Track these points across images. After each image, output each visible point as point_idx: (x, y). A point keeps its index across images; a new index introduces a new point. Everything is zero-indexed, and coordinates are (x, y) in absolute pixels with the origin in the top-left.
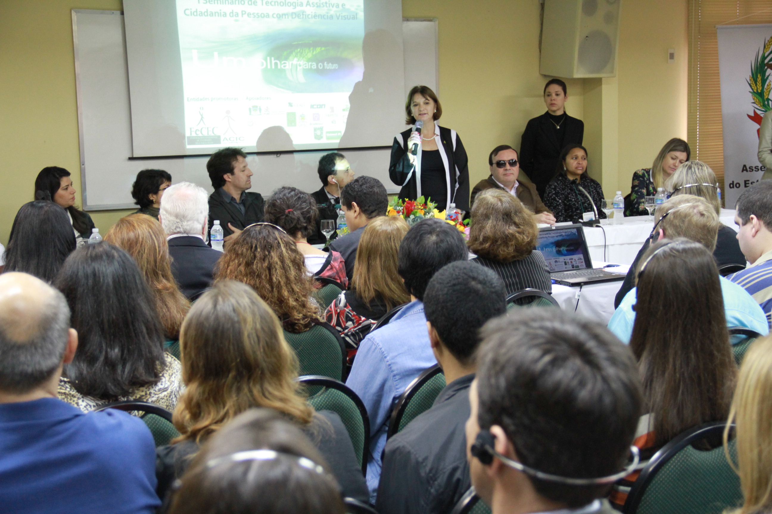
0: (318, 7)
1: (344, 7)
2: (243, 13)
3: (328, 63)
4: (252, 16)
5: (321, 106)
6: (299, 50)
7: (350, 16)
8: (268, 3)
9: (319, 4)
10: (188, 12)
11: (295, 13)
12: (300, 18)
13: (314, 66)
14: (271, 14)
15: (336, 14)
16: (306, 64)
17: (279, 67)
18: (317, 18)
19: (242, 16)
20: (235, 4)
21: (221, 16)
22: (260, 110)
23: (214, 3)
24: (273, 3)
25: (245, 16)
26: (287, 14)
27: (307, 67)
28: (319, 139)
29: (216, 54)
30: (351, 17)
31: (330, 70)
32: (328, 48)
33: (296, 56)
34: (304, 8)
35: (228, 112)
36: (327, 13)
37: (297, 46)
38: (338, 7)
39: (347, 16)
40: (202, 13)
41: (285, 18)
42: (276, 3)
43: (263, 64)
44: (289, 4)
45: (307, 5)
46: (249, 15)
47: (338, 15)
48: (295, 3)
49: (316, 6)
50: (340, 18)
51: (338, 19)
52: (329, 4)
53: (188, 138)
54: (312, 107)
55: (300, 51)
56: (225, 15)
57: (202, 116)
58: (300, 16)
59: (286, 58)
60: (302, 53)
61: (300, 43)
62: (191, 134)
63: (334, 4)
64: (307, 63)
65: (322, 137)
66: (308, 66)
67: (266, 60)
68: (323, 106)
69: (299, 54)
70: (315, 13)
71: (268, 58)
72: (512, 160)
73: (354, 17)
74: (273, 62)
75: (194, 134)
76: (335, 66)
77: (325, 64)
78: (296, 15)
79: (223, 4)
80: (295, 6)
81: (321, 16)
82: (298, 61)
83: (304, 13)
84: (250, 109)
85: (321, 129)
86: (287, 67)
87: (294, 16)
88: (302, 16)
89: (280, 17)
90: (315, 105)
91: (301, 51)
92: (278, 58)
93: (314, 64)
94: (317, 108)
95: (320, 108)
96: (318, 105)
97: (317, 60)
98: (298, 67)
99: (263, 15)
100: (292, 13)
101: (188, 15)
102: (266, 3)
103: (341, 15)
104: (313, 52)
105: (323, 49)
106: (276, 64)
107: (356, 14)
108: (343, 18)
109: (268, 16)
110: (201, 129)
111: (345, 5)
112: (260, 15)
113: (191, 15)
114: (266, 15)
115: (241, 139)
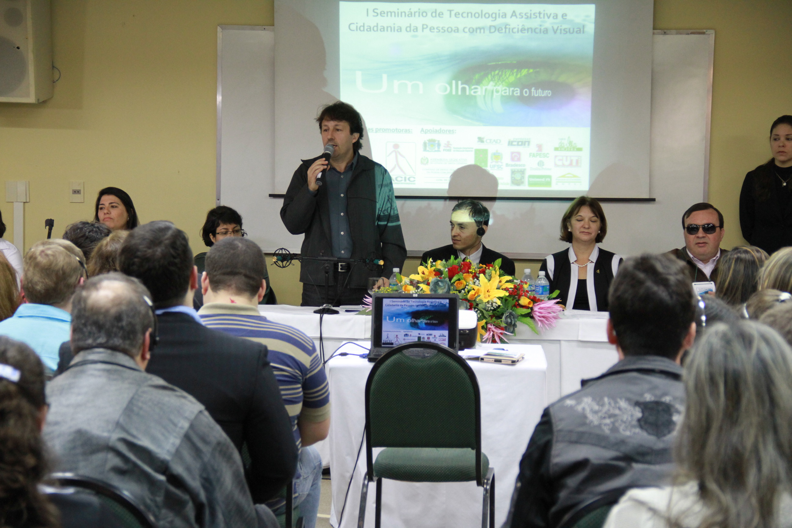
0: (527, 18)
1: (564, 17)
2: (425, 26)
3: (537, 89)
4: (436, 30)
5: (524, 143)
6: (497, 72)
7: (574, 29)
8: (459, 14)
9: (529, 15)
10: (353, 27)
11: (494, 27)
12: (501, 33)
13: (517, 92)
14: (461, 28)
15: (553, 27)
16: (505, 90)
17: (467, 93)
18: (526, 32)
19: (423, 31)
20: (415, 16)
21: (394, 31)
22: (439, 145)
23: (387, 16)
24: (465, 15)
25: (427, 31)
26: (484, 28)
27: (508, 94)
28: (518, 185)
29: (385, 76)
30: (575, 30)
31: (539, 97)
32: (538, 70)
33: (492, 80)
34: (508, 20)
35: (396, 146)
36: (541, 26)
37: (494, 68)
38: (557, 18)
39: (569, 29)
40: (370, 28)
41: (480, 32)
42: (470, 15)
43: (446, 89)
44: (487, 16)
45: (512, 16)
46: (432, 29)
47: (555, 27)
48: (496, 14)
49: (524, 16)
50: (559, 31)
51: (555, 33)
52: (544, 14)
54: (510, 143)
55: (498, 74)
56: (400, 29)
58: (502, 30)
59: (479, 82)
60: (501, 75)
61: (500, 63)
63: (551, 14)
64: (507, 89)
65: (522, 183)
66: (508, 92)
67: (450, 84)
68: (527, 143)
69: (496, 78)
70: (523, 25)
71: (454, 82)
72: (708, 224)
73: (580, 31)
74: (460, 86)
76: (547, 93)
77: (533, 90)
78: (498, 29)
79: (398, 16)
80: (496, 18)
81: (531, 29)
82: (495, 86)
83: (507, 26)
84: (425, 144)
85: (523, 172)
86: (479, 93)
87: (493, 30)
88: (504, 31)
89: (473, 31)
90: (515, 141)
91: (500, 73)
92: (467, 82)
93: (517, 90)
94: (518, 145)
95: (521, 145)
96: (518, 142)
97: (522, 85)
98: (495, 94)
99: (450, 30)
100: (490, 26)
101: (354, 30)
102: (455, 15)
103: (560, 28)
104: (517, 75)
105: (531, 71)
106: (464, 89)
107: (584, 26)
108: (562, 31)
109: (457, 30)
111: (566, 16)
112: (446, 29)
113: (357, 30)
114: (454, 29)
115: (412, 179)
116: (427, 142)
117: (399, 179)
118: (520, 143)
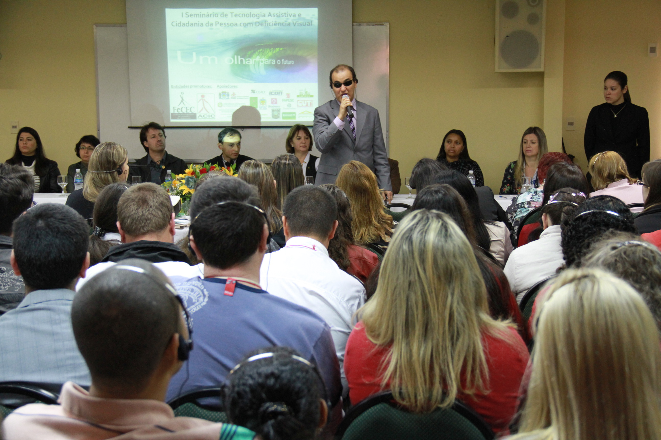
0: (278, 17)
1: (300, 16)
2: (217, 23)
3: (285, 60)
4: (224, 25)
5: (279, 93)
6: (261, 50)
7: (305, 23)
8: (237, 15)
9: (279, 15)
10: (174, 24)
11: (258, 22)
12: (263, 26)
13: (274, 62)
14: (239, 23)
15: (293, 22)
16: (267, 61)
17: (244, 63)
18: (277, 25)
19: (216, 26)
20: (211, 17)
21: (199, 26)
22: (228, 95)
23: (194, 17)
24: (241, 15)
25: (218, 25)
26: (252, 23)
27: (268, 63)
28: (276, 118)
29: (194, 54)
30: (307, 24)
31: (286, 65)
32: (285, 48)
33: (258, 55)
34: (266, 18)
36: (286, 21)
37: (259, 47)
38: (295, 17)
39: (303, 23)
40: (184, 25)
41: (250, 26)
42: (243, 15)
43: (231, 61)
44: (254, 16)
45: (269, 15)
46: (221, 24)
47: (295, 22)
48: (259, 14)
49: (276, 16)
50: (297, 25)
51: (295, 25)
52: (288, 14)
53: (172, 114)
54: (271, 93)
55: (262, 51)
56: (202, 25)
57: (182, 98)
58: (263, 24)
59: (250, 57)
60: (264, 52)
61: (263, 44)
62: (174, 112)
63: (291, 14)
64: (268, 60)
65: (279, 117)
66: (269, 62)
67: (234, 58)
68: (280, 93)
69: (261, 53)
70: (275, 21)
71: (236, 57)
73: (309, 24)
74: (239, 59)
75: (176, 112)
76: (292, 62)
77: (283, 60)
78: (261, 24)
79: (201, 17)
80: (259, 17)
81: (281, 23)
82: (260, 58)
83: (266, 22)
84: (220, 94)
85: (279, 111)
86: (251, 63)
87: (257, 24)
88: (264, 25)
89: (246, 25)
90: (273, 92)
91: (263, 50)
92: (244, 56)
93: (273, 61)
94: (275, 94)
95: (277, 94)
96: (275, 92)
97: (276, 57)
98: (260, 63)
99: (232, 25)
100: (256, 22)
101: (174, 26)
102: (235, 16)
103: (297, 22)
104: (273, 51)
105: (281, 49)
106: (242, 61)
107: (311, 22)
108: (299, 25)
109: (236, 25)
110: (182, 108)
111: (301, 15)
112: (229, 24)
113: (176, 26)
114: (234, 24)
115: (213, 116)
116: (221, 93)
117: (205, 116)
118: (276, 93)
